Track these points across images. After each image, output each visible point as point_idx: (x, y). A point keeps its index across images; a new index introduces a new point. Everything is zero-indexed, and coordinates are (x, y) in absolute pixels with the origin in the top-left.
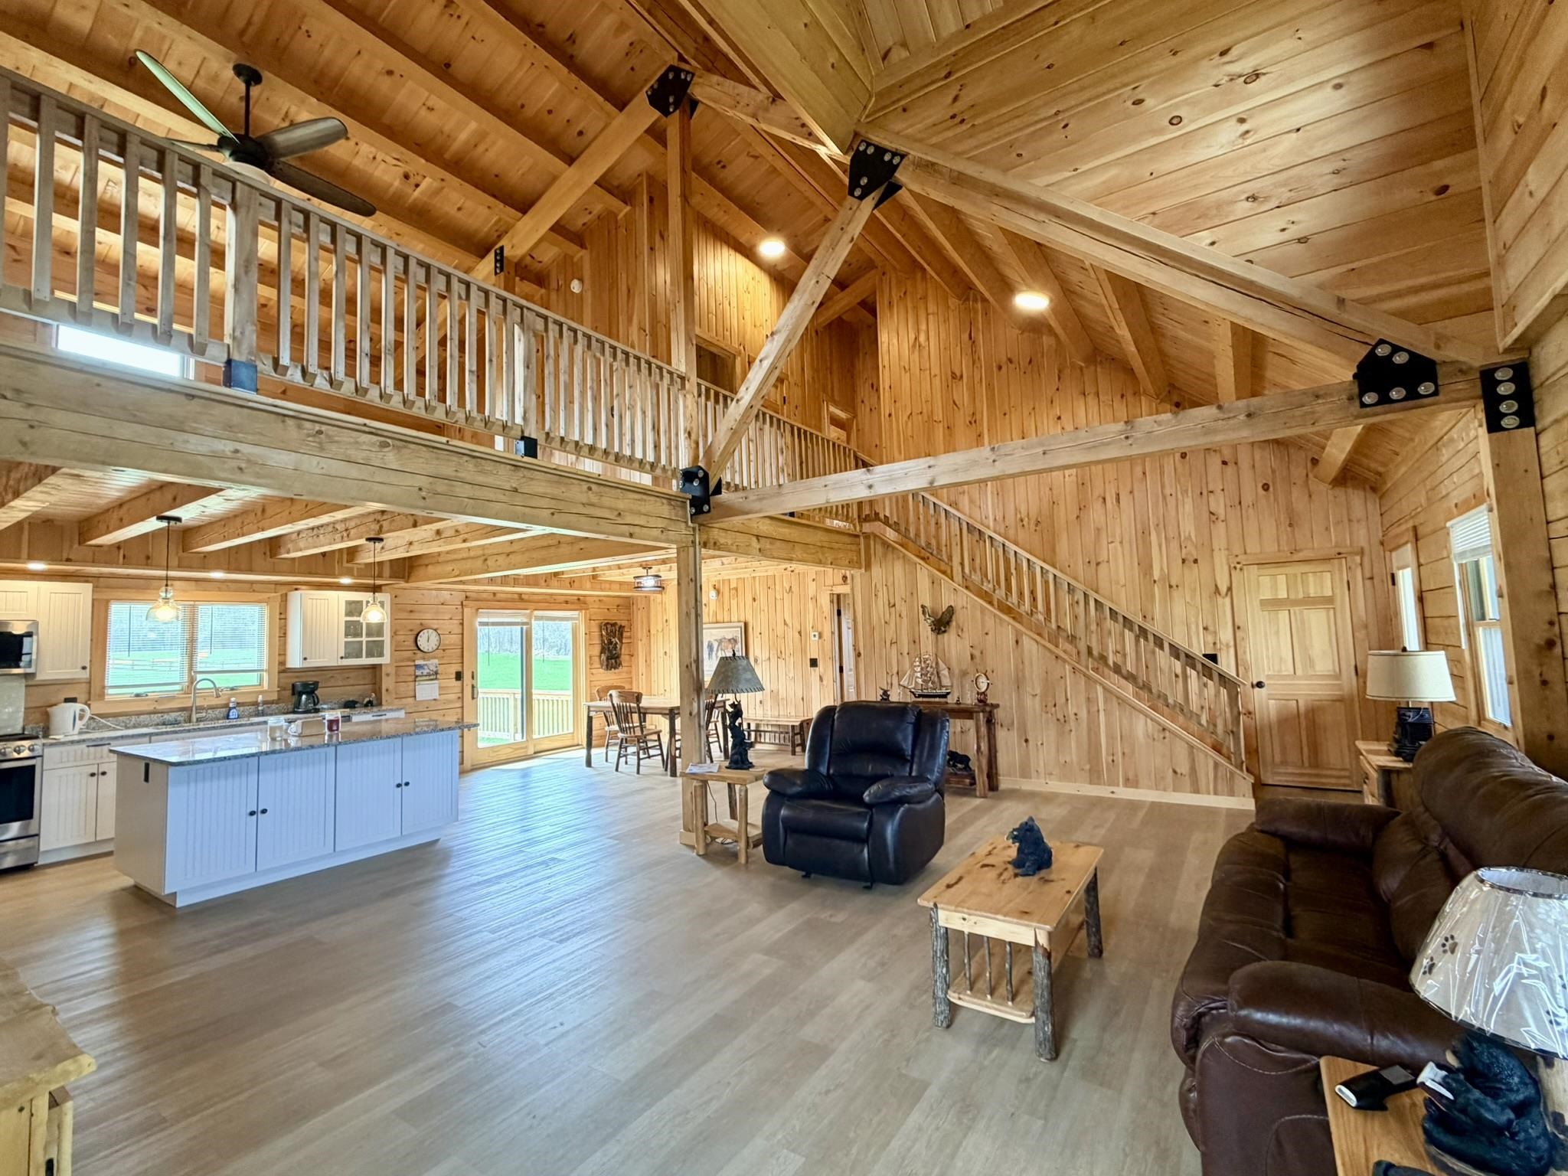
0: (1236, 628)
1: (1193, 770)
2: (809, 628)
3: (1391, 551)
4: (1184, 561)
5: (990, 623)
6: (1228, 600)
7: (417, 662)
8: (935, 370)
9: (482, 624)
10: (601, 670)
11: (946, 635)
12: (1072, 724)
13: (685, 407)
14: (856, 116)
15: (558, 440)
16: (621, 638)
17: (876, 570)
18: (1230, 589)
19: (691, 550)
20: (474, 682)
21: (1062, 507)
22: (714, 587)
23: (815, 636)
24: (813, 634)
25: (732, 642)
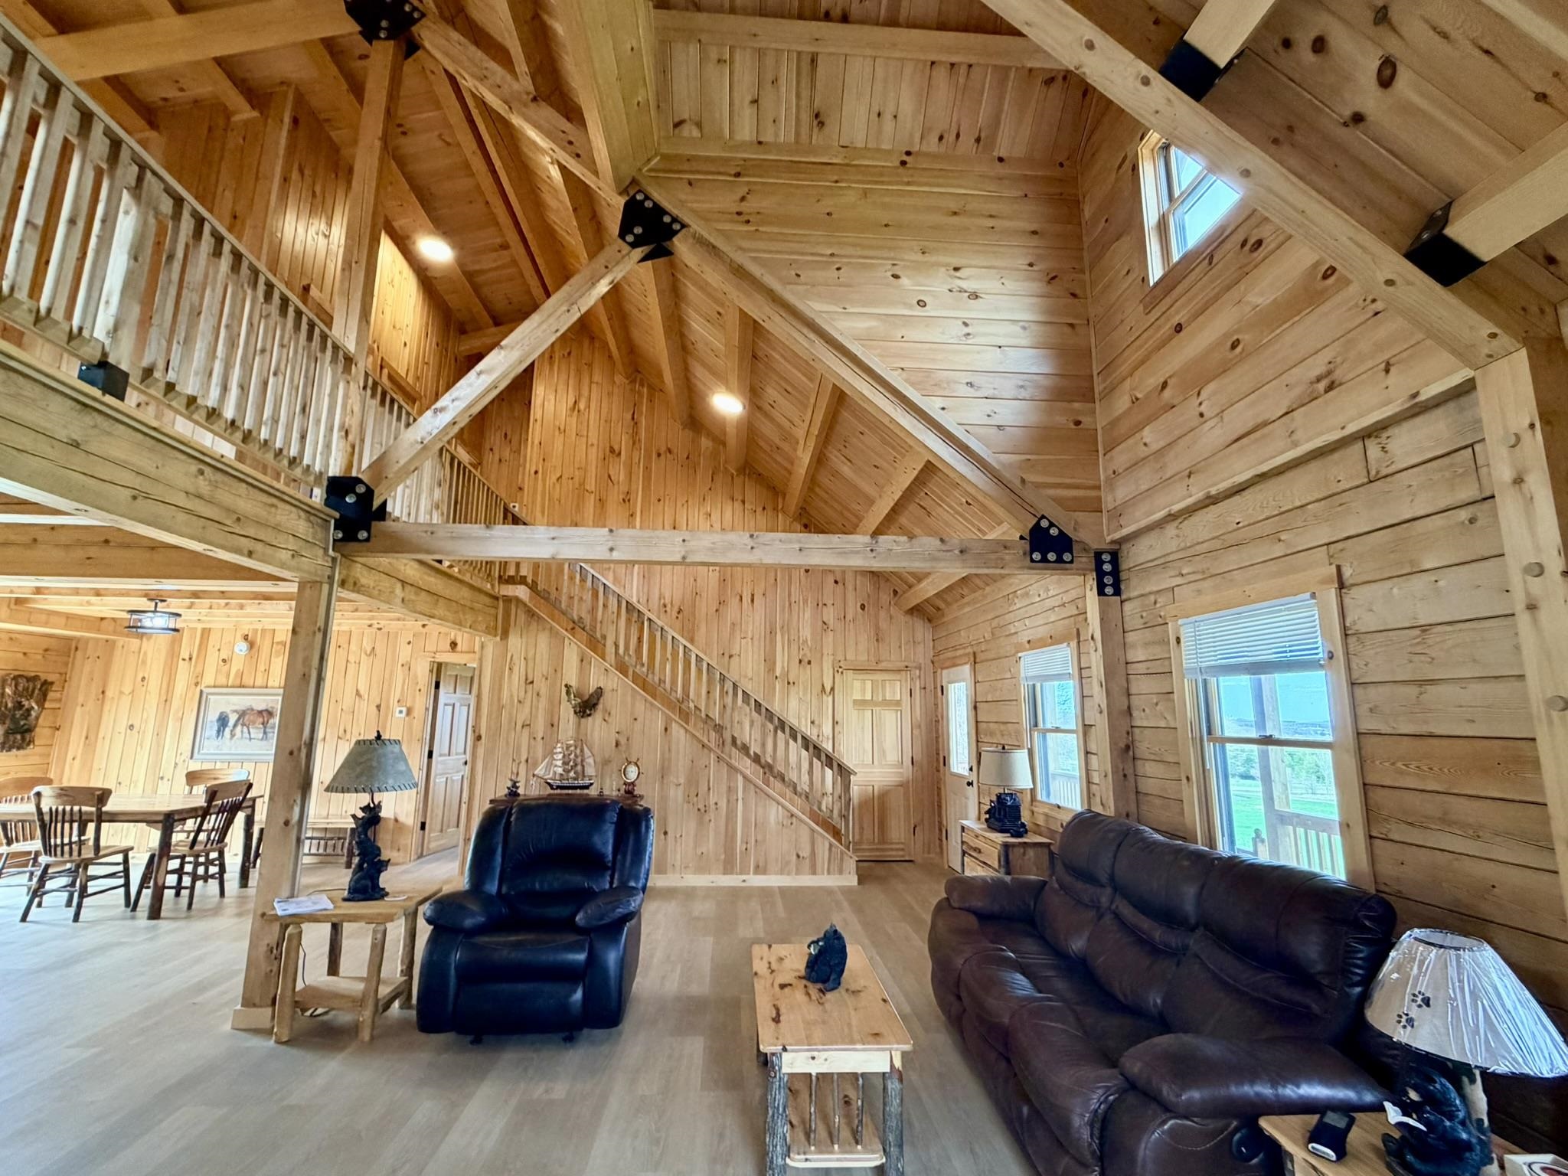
0: (835, 723)
1: (813, 853)
2: (393, 701)
3: (942, 669)
4: (800, 661)
5: (640, 707)
6: (830, 698)
8: (593, 440)
11: (590, 718)
12: (712, 815)
13: (346, 396)
14: (639, 164)
15: (162, 385)
16: (42, 700)
17: (515, 641)
18: (832, 689)
19: (326, 587)
21: (704, 600)
22: (246, 638)
23: (401, 712)
24: (398, 709)
25: (265, 714)
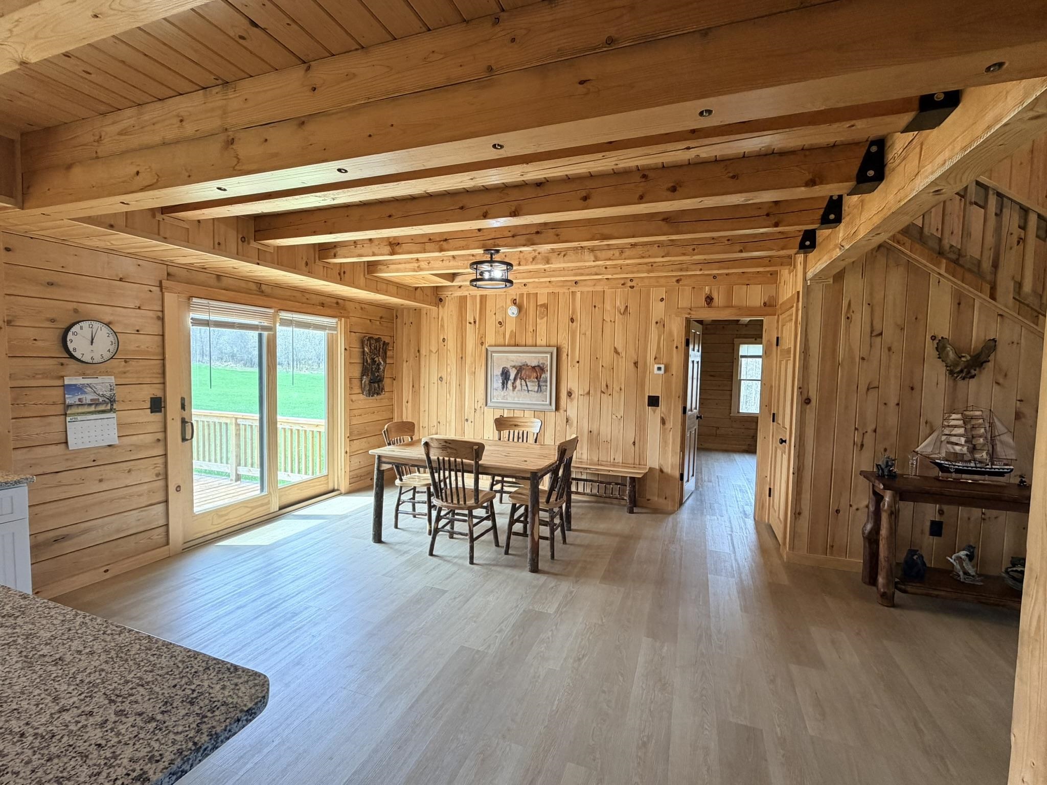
2: (650, 358)
7: (67, 381)
9: (197, 322)
10: (362, 397)
16: (385, 357)
20: (185, 414)
22: (514, 302)
23: (659, 369)
24: (656, 366)
25: (537, 369)
